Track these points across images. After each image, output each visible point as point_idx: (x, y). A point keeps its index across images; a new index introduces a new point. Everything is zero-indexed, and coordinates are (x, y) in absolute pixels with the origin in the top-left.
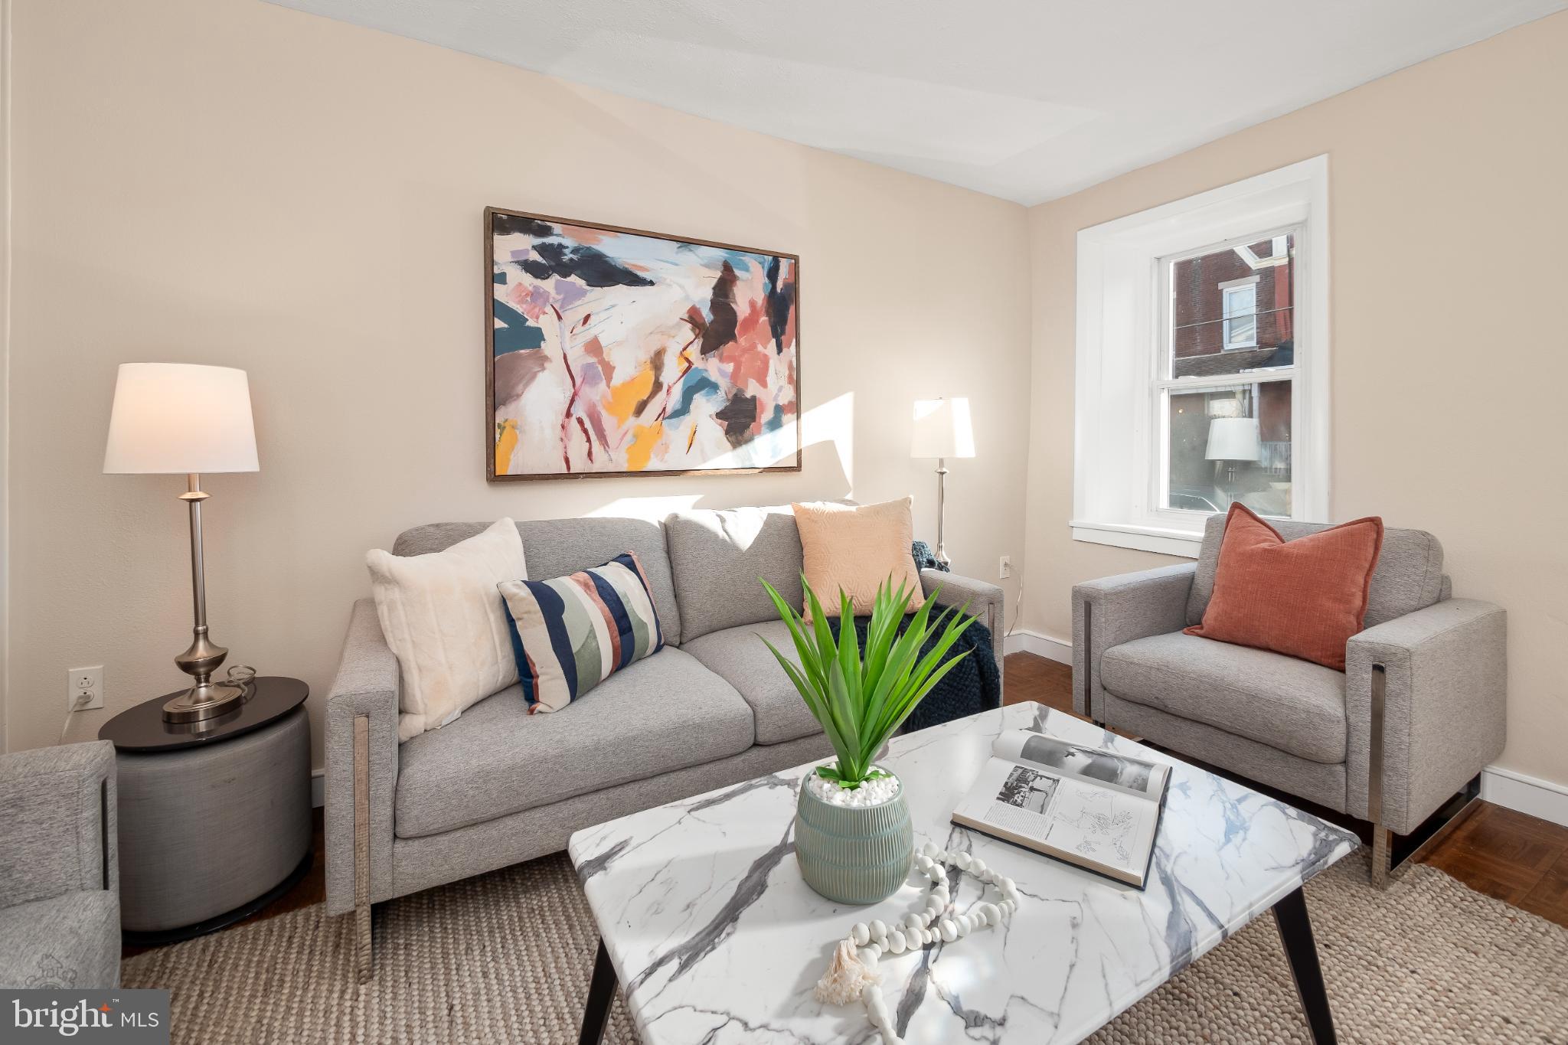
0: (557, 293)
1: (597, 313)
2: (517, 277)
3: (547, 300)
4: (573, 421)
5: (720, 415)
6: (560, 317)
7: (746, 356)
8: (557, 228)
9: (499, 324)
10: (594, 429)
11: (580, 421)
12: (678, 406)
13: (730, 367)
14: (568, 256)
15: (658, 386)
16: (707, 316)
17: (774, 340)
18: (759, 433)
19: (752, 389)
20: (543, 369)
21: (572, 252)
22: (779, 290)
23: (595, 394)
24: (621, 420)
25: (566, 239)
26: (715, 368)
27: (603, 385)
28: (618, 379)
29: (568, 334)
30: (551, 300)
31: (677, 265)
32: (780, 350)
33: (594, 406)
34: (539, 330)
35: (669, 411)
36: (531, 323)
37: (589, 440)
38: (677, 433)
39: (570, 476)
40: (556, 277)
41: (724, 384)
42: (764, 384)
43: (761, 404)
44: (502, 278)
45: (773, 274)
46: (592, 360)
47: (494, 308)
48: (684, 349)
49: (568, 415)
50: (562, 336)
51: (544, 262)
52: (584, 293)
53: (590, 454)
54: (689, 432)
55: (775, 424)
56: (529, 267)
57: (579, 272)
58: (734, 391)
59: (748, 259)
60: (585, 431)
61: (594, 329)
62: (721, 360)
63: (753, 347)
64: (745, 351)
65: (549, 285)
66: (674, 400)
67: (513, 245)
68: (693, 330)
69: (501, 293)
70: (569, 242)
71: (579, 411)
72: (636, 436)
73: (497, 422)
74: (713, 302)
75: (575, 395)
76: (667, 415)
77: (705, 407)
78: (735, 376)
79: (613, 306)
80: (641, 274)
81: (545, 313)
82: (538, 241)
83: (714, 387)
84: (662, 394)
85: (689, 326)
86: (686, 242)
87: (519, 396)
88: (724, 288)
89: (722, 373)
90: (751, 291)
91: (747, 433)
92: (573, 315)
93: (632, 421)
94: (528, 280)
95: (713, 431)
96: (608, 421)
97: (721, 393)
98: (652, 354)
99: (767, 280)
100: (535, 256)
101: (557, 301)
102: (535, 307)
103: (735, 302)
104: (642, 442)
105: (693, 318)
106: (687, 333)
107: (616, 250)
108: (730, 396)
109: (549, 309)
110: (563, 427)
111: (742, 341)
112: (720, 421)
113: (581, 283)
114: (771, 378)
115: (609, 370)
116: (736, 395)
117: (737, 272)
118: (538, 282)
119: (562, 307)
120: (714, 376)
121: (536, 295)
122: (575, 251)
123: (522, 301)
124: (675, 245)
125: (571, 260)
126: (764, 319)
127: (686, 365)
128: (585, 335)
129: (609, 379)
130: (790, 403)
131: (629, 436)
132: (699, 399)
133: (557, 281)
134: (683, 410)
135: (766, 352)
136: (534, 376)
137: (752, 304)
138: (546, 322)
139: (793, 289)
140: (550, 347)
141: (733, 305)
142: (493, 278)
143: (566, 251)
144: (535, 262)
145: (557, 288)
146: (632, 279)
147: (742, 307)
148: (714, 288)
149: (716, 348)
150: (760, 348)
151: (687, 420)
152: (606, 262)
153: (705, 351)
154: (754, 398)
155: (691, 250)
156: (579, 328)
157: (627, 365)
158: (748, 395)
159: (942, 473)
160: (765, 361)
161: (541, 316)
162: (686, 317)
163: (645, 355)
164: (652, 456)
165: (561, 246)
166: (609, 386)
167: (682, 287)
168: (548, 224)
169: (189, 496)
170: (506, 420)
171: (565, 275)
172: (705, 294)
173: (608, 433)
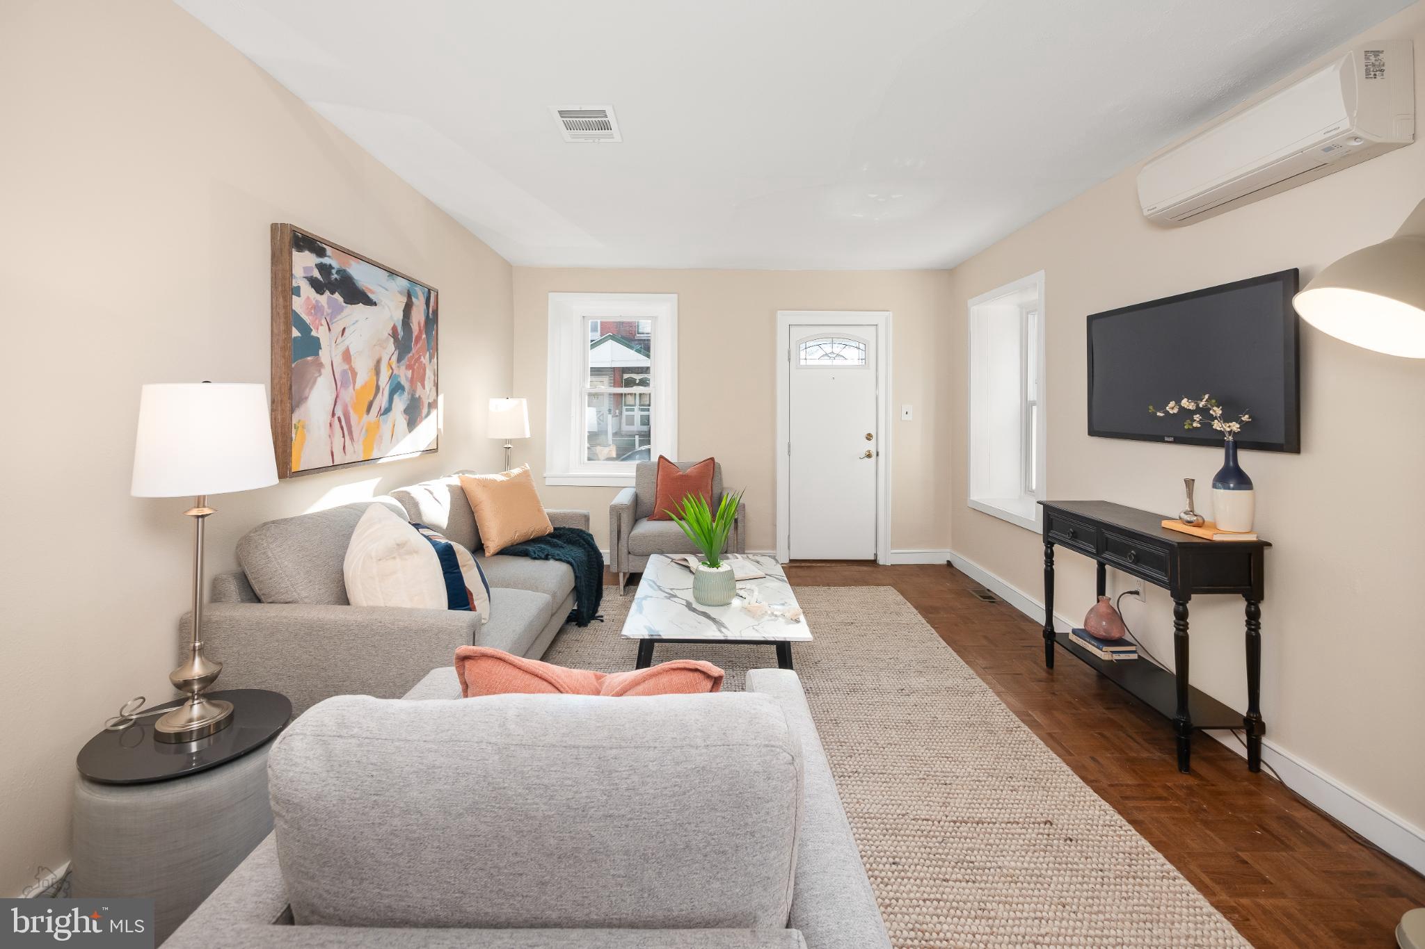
0: (329, 308)
1: (349, 327)
2: (307, 290)
3: (323, 314)
4: (336, 419)
5: (406, 411)
6: (329, 329)
7: (416, 364)
8: (329, 250)
9: (295, 333)
10: (346, 427)
11: (339, 419)
12: (387, 406)
13: (410, 373)
14: (334, 276)
15: (378, 388)
16: (400, 332)
17: (428, 352)
18: (421, 422)
19: (419, 391)
20: (320, 374)
22: (430, 314)
23: (348, 395)
24: (360, 418)
25: (331, 260)
26: (403, 374)
27: (351, 388)
28: (360, 381)
29: (334, 344)
30: (325, 314)
31: (387, 290)
32: (430, 360)
33: (347, 406)
34: (318, 339)
35: (383, 409)
36: (314, 333)
37: (344, 437)
38: (386, 426)
39: (334, 467)
40: (327, 293)
41: (407, 386)
42: (424, 387)
43: (422, 401)
44: (297, 291)
45: (428, 302)
46: (346, 367)
48: (390, 359)
49: (333, 414)
50: (330, 346)
51: (321, 279)
52: (342, 309)
53: (344, 447)
54: (392, 426)
55: (428, 414)
56: (314, 283)
57: (339, 291)
58: (411, 392)
59: (418, 290)
60: (342, 429)
61: (347, 340)
62: (406, 367)
63: (419, 356)
64: (416, 360)
65: (324, 299)
66: (385, 400)
67: (303, 262)
68: (394, 343)
69: (298, 304)
70: (335, 264)
71: (339, 413)
72: (367, 431)
73: (293, 423)
74: (403, 321)
75: (337, 397)
76: (382, 411)
77: (400, 403)
78: (412, 380)
79: (357, 321)
80: (371, 296)
81: (322, 325)
82: (319, 260)
83: (403, 389)
84: (380, 395)
85: (392, 339)
86: (392, 272)
87: (306, 398)
88: (408, 311)
89: (406, 377)
90: (419, 314)
91: (416, 423)
92: (337, 328)
93: (366, 418)
94: (312, 294)
95: (402, 422)
96: (354, 419)
97: (406, 393)
98: (375, 362)
99: (425, 307)
100: (316, 273)
101: (328, 315)
102: (316, 319)
103: (412, 323)
104: (370, 435)
105: (394, 333)
106: (391, 347)
107: (362, 275)
108: (410, 396)
109: (324, 322)
110: (331, 425)
111: (415, 352)
112: (405, 416)
113: (341, 299)
114: (426, 382)
115: (354, 374)
116: (412, 395)
117: (414, 299)
118: (318, 297)
119: (331, 320)
120: (403, 380)
121: (317, 309)
122: (338, 272)
123: (309, 314)
124: (386, 274)
125: (336, 279)
126: (424, 335)
127: (391, 371)
128: (342, 345)
129: (354, 383)
130: (434, 399)
131: (364, 430)
132: (396, 398)
133: (329, 297)
134: (388, 410)
135: (425, 361)
136: (315, 381)
137: (419, 324)
138: (320, 333)
139: (436, 312)
140: (324, 355)
141: (411, 325)
142: (282, 288)
143: (333, 271)
144: (316, 279)
145: (329, 301)
146: (367, 300)
147: (415, 328)
148: (403, 311)
149: (404, 358)
150: (422, 358)
151: (391, 414)
152: (354, 283)
153: (399, 361)
154: (419, 397)
155: (393, 279)
156: (340, 339)
157: (363, 372)
158: (417, 395)
160: (425, 370)
161: (320, 328)
162: (391, 332)
163: (372, 364)
164: (375, 446)
165: (331, 267)
166: (354, 389)
167: (389, 308)
168: (325, 246)
170: (299, 421)
171: (333, 292)
172: (399, 315)
173: (353, 429)
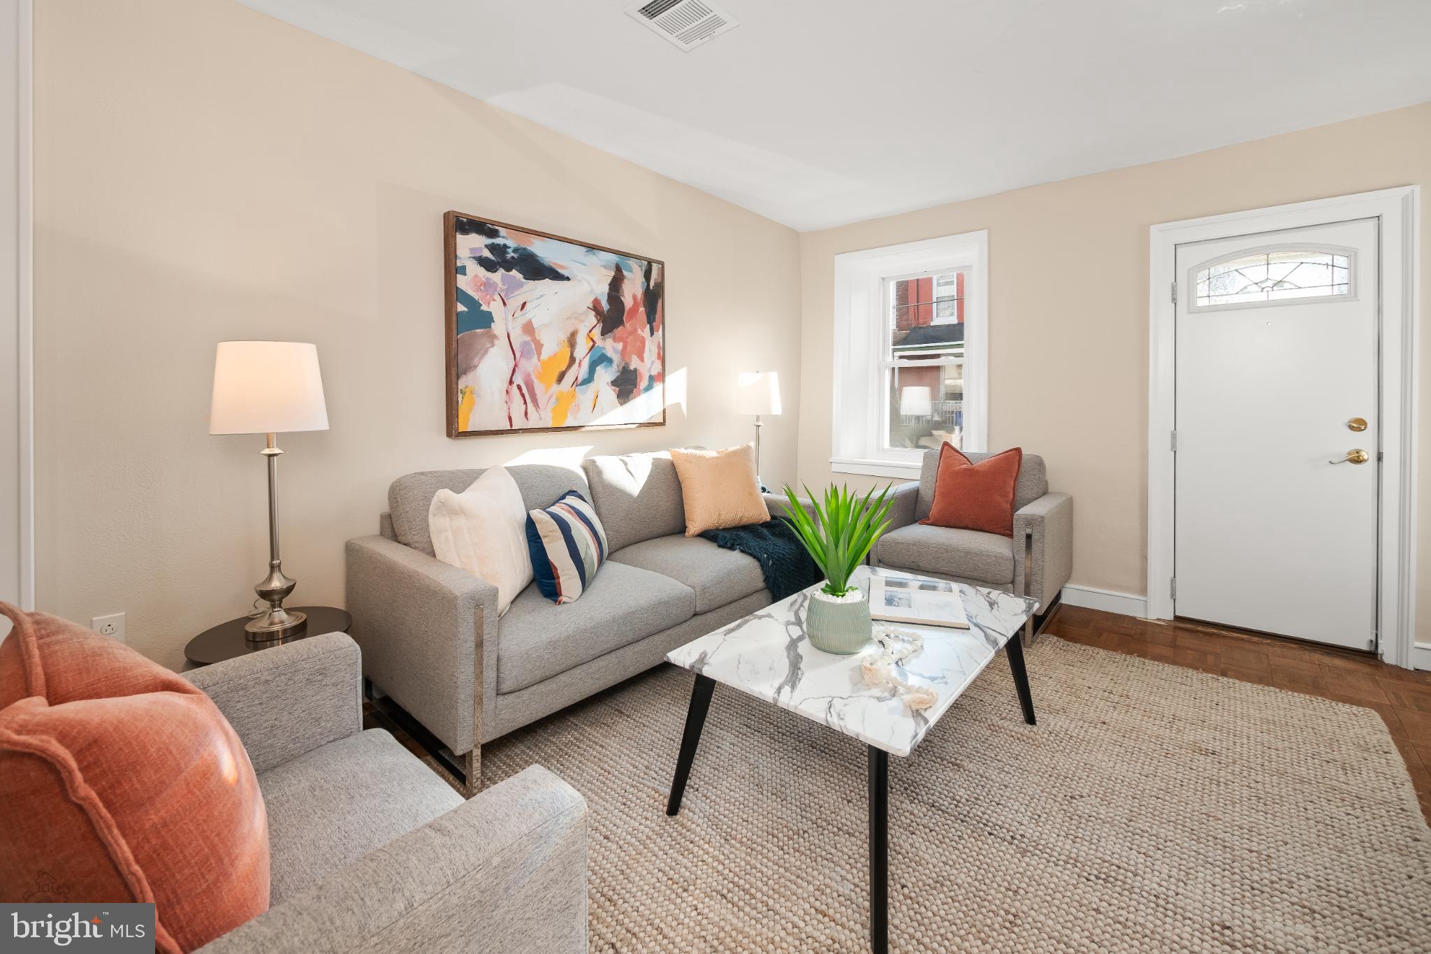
0: (504, 285)
1: (531, 301)
2: (474, 269)
3: (495, 290)
4: (514, 387)
5: (614, 383)
6: (505, 304)
7: (631, 337)
8: (502, 231)
9: (461, 308)
10: (529, 394)
11: (519, 387)
12: (586, 376)
13: (620, 346)
14: (510, 254)
15: (572, 360)
16: (605, 306)
17: (648, 326)
18: (639, 395)
19: (634, 363)
20: (493, 345)
21: (514, 251)
22: (651, 288)
23: (530, 365)
24: (548, 387)
25: (507, 240)
26: (610, 347)
27: (535, 359)
28: (546, 353)
29: (510, 317)
30: (498, 289)
31: (585, 265)
32: (652, 334)
33: (529, 375)
34: (490, 313)
35: (580, 379)
36: (484, 308)
37: (525, 403)
38: (585, 396)
39: (512, 431)
40: (501, 271)
41: (616, 358)
42: (642, 359)
43: (640, 374)
44: (463, 270)
45: (647, 275)
46: (528, 338)
47: (452, 293)
48: (590, 331)
49: (511, 382)
50: (506, 319)
51: (493, 258)
52: (520, 285)
53: (526, 413)
54: (593, 396)
55: (649, 388)
56: (483, 262)
57: (518, 268)
58: (623, 365)
59: (632, 262)
60: (523, 396)
61: (531, 313)
62: (615, 340)
63: (635, 330)
64: (630, 333)
65: (498, 276)
66: (583, 372)
67: (469, 245)
68: (596, 316)
69: (462, 282)
70: (511, 243)
71: (518, 379)
72: (557, 399)
73: (460, 387)
74: (609, 295)
75: (516, 366)
76: (579, 382)
77: (605, 376)
78: (623, 353)
79: (542, 296)
80: (560, 271)
81: (494, 300)
82: (489, 241)
83: (610, 361)
84: (576, 366)
85: (594, 313)
86: (592, 248)
87: (475, 367)
88: (616, 284)
89: (614, 349)
90: (633, 290)
91: (631, 396)
92: (514, 302)
93: (555, 388)
94: (482, 272)
95: (610, 394)
96: (539, 388)
97: (615, 366)
98: (569, 334)
99: (644, 280)
100: (487, 253)
101: (502, 290)
102: (487, 294)
103: (624, 296)
104: (563, 403)
105: (596, 307)
106: (592, 319)
107: (545, 251)
108: (620, 368)
109: (497, 297)
110: (507, 392)
111: (628, 325)
112: (613, 387)
113: (520, 276)
114: (646, 355)
115: (539, 346)
116: (624, 367)
117: (625, 273)
118: (489, 274)
119: (506, 296)
120: (610, 353)
121: (487, 286)
122: (515, 251)
123: (478, 290)
124: (584, 249)
125: (513, 257)
126: (642, 309)
127: (591, 343)
128: (522, 318)
129: (539, 354)
130: (659, 373)
131: (553, 400)
132: (600, 370)
133: (503, 274)
134: (589, 380)
135: (643, 334)
136: (486, 351)
137: (634, 297)
138: (495, 308)
139: (660, 286)
140: (498, 328)
141: (622, 298)
142: (452, 269)
143: (510, 251)
144: (487, 259)
145: (503, 279)
146: (556, 276)
147: (628, 301)
148: (610, 285)
149: (611, 331)
150: (639, 331)
151: (592, 386)
152: (537, 261)
153: (603, 333)
154: (635, 370)
155: (594, 254)
156: (518, 313)
157: (552, 343)
158: (632, 368)
159: (758, 426)
160: (643, 342)
161: (492, 303)
162: (591, 306)
163: (564, 336)
164: (569, 414)
165: (505, 246)
166: (539, 359)
167: (589, 283)
168: (497, 228)
169: (267, 451)
170: (467, 387)
171: (508, 270)
172: (605, 288)
173: (538, 397)
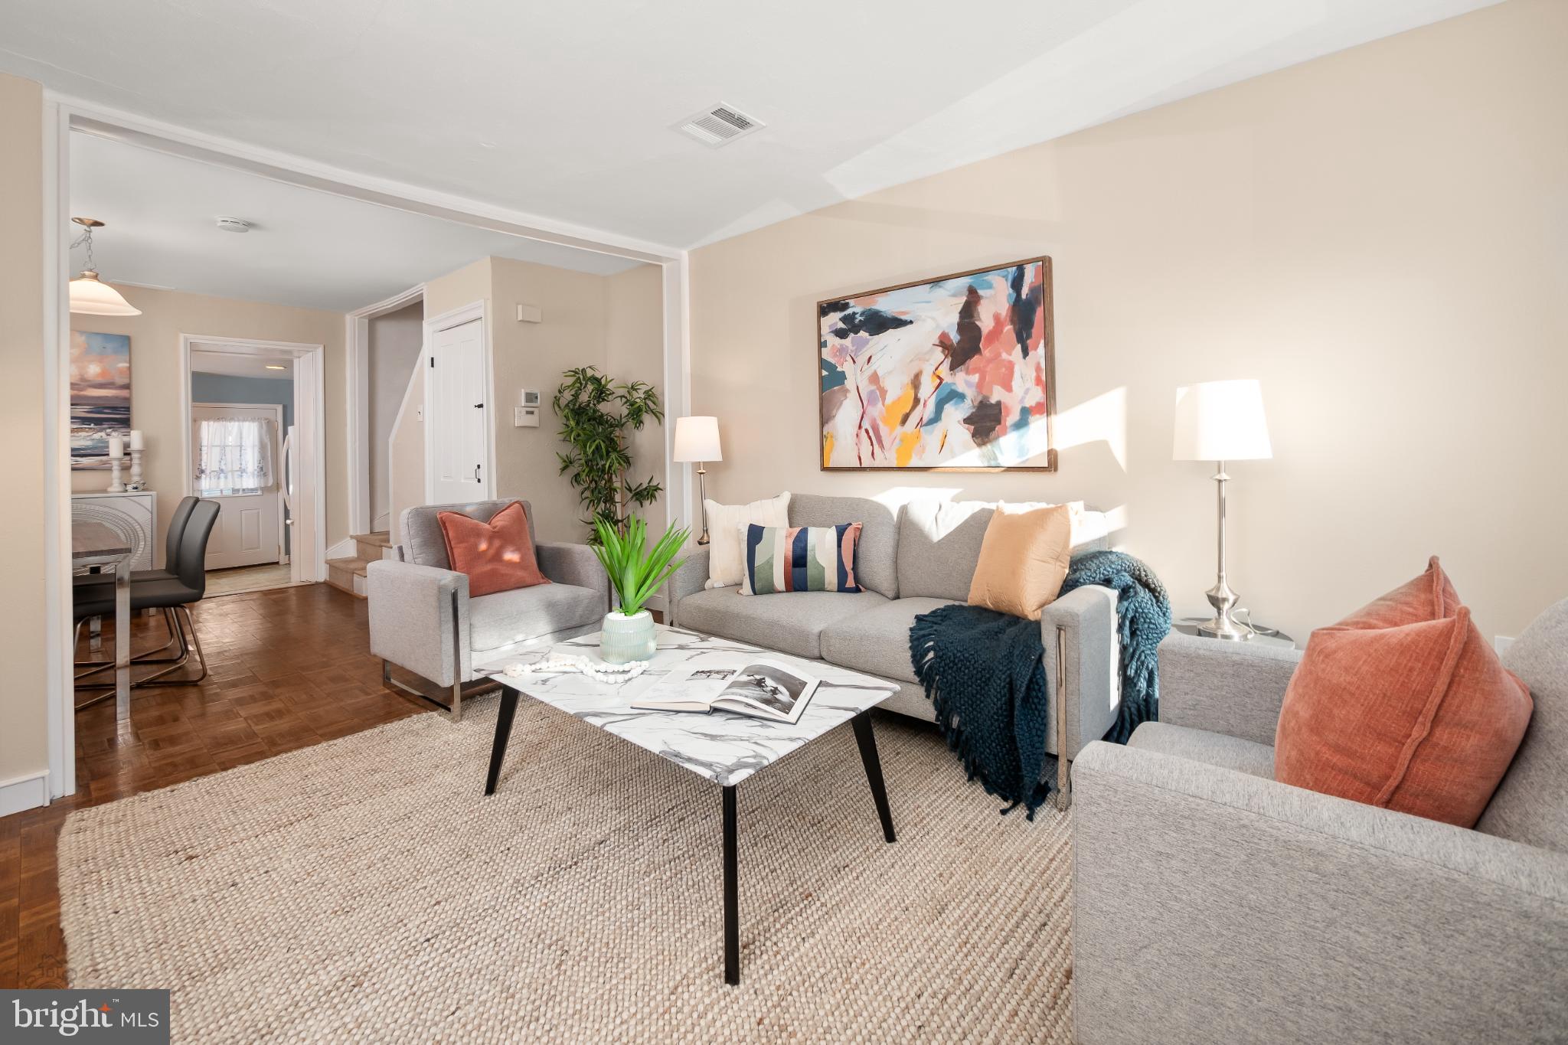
0: (853, 346)
1: (876, 354)
2: (833, 341)
3: (847, 352)
4: (863, 430)
5: (967, 421)
6: (854, 362)
7: (991, 365)
8: (852, 302)
9: (825, 373)
10: (875, 437)
11: (867, 431)
12: (932, 416)
13: (975, 378)
14: (859, 318)
15: (917, 401)
16: (955, 337)
17: (1019, 345)
18: (1004, 433)
19: (997, 395)
20: (846, 398)
21: (861, 316)
22: (1024, 296)
23: (876, 411)
24: (892, 429)
25: (856, 308)
26: (963, 381)
27: (880, 404)
28: (889, 399)
29: (859, 372)
30: (849, 351)
31: (930, 302)
32: (1025, 352)
33: (875, 420)
34: (844, 372)
35: (925, 420)
36: (839, 369)
37: (872, 444)
38: (932, 437)
39: (861, 469)
40: (852, 335)
41: (970, 394)
42: (1009, 389)
43: (1006, 407)
44: (825, 344)
45: (1017, 284)
46: (874, 387)
47: (823, 364)
48: (936, 369)
49: (860, 427)
50: (856, 374)
51: (846, 327)
52: (867, 342)
53: (873, 454)
54: (941, 437)
55: (1022, 424)
56: (838, 333)
57: (864, 328)
58: (980, 398)
59: (992, 277)
60: (870, 438)
61: (875, 365)
62: (968, 372)
63: (999, 355)
64: (989, 361)
65: (847, 342)
66: (929, 411)
67: (831, 321)
68: (943, 352)
69: (826, 354)
70: (859, 309)
71: (866, 425)
72: (902, 441)
73: (824, 434)
74: (959, 325)
75: (864, 413)
76: (924, 423)
77: (955, 415)
78: (980, 386)
79: (886, 346)
80: (903, 317)
81: (846, 360)
82: (842, 314)
83: (961, 397)
84: (920, 407)
85: (940, 349)
86: (936, 282)
87: (834, 417)
88: (968, 312)
89: (968, 384)
90: (996, 304)
91: (993, 435)
92: (862, 359)
93: (899, 430)
94: (837, 341)
95: (962, 434)
96: (884, 430)
97: (968, 402)
98: (912, 376)
99: (1011, 290)
100: (841, 325)
101: (853, 351)
102: (841, 358)
103: (980, 320)
104: (907, 445)
105: (944, 343)
106: (939, 355)
107: (886, 305)
108: (976, 404)
109: (849, 358)
110: (857, 435)
111: (987, 352)
112: (967, 426)
113: (866, 335)
114: (1016, 383)
115: (884, 393)
116: (981, 402)
117: (981, 292)
118: (843, 341)
119: (856, 354)
120: (961, 388)
121: (842, 350)
122: (862, 314)
123: (835, 355)
124: (928, 286)
125: (860, 321)
126: (1008, 328)
127: (939, 381)
128: (869, 371)
129: (884, 399)
130: (1039, 405)
131: (897, 441)
132: (949, 408)
133: (853, 337)
134: (936, 418)
135: (1011, 358)
136: (841, 404)
137: (997, 317)
138: (847, 367)
139: (1039, 290)
140: (849, 383)
141: (977, 323)
142: (822, 344)
143: (857, 316)
144: (841, 329)
145: (853, 342)
146: (898, 323)
147: (985, 321)
148: (960, 313)
149: (963, 363)
150: (1004, 356)
151: (939, 427)
152: (881, 316)
153: (952, 368)
154: (999, 403)
155: (940, 287)
156: (866, 366)
157: (896, 388)
158: (993, 401)
159: (1220, 481)
160: (1011, 367)
161: (845, 363)
162: (937, 343)
163: (907, 379)
164: (913, 455)
165: (854, 313)
166: (883, 405)
167: (933, 319)
168: (847, 301)
170: (830, 431)
171: (856, 333)
172: (954, 318)
173: (883, 439)
